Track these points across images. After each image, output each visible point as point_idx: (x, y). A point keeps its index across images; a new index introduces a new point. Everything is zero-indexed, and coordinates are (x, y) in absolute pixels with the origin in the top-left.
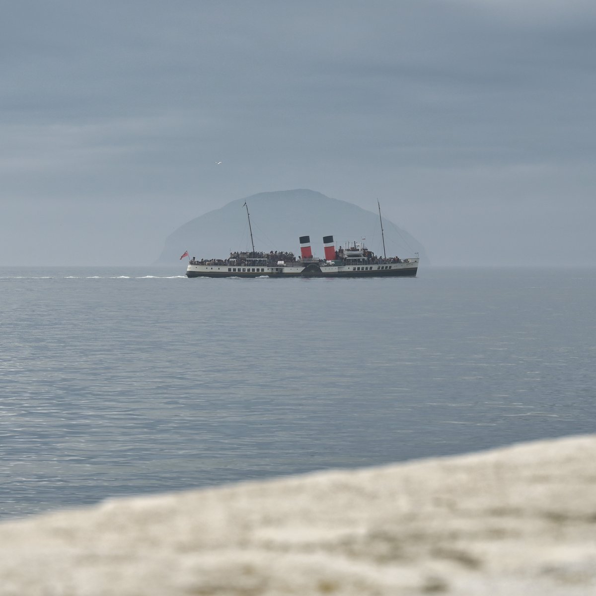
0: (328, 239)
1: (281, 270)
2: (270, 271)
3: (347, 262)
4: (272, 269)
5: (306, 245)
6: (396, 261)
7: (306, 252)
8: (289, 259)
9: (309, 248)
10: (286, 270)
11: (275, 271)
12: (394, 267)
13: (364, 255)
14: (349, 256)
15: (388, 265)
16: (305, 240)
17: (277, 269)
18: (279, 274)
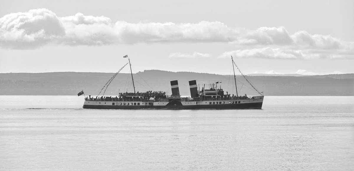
0: (193, 83)
1: (152, 104)
2: (144, 104)
3: (204, 98)
4: (146, 103)
5: (175, 86)
6: (245, 98)
7: (175, 91)
8: (160, 96)
9: (178, 88)
10: (156, 104)
11: (148, 104)
12: (242, 102)
13: (218, 94)
14: (207, 94)
15: (238, 101)
16: (174, 83)
17: (150, 103)
18: (151, 107)
